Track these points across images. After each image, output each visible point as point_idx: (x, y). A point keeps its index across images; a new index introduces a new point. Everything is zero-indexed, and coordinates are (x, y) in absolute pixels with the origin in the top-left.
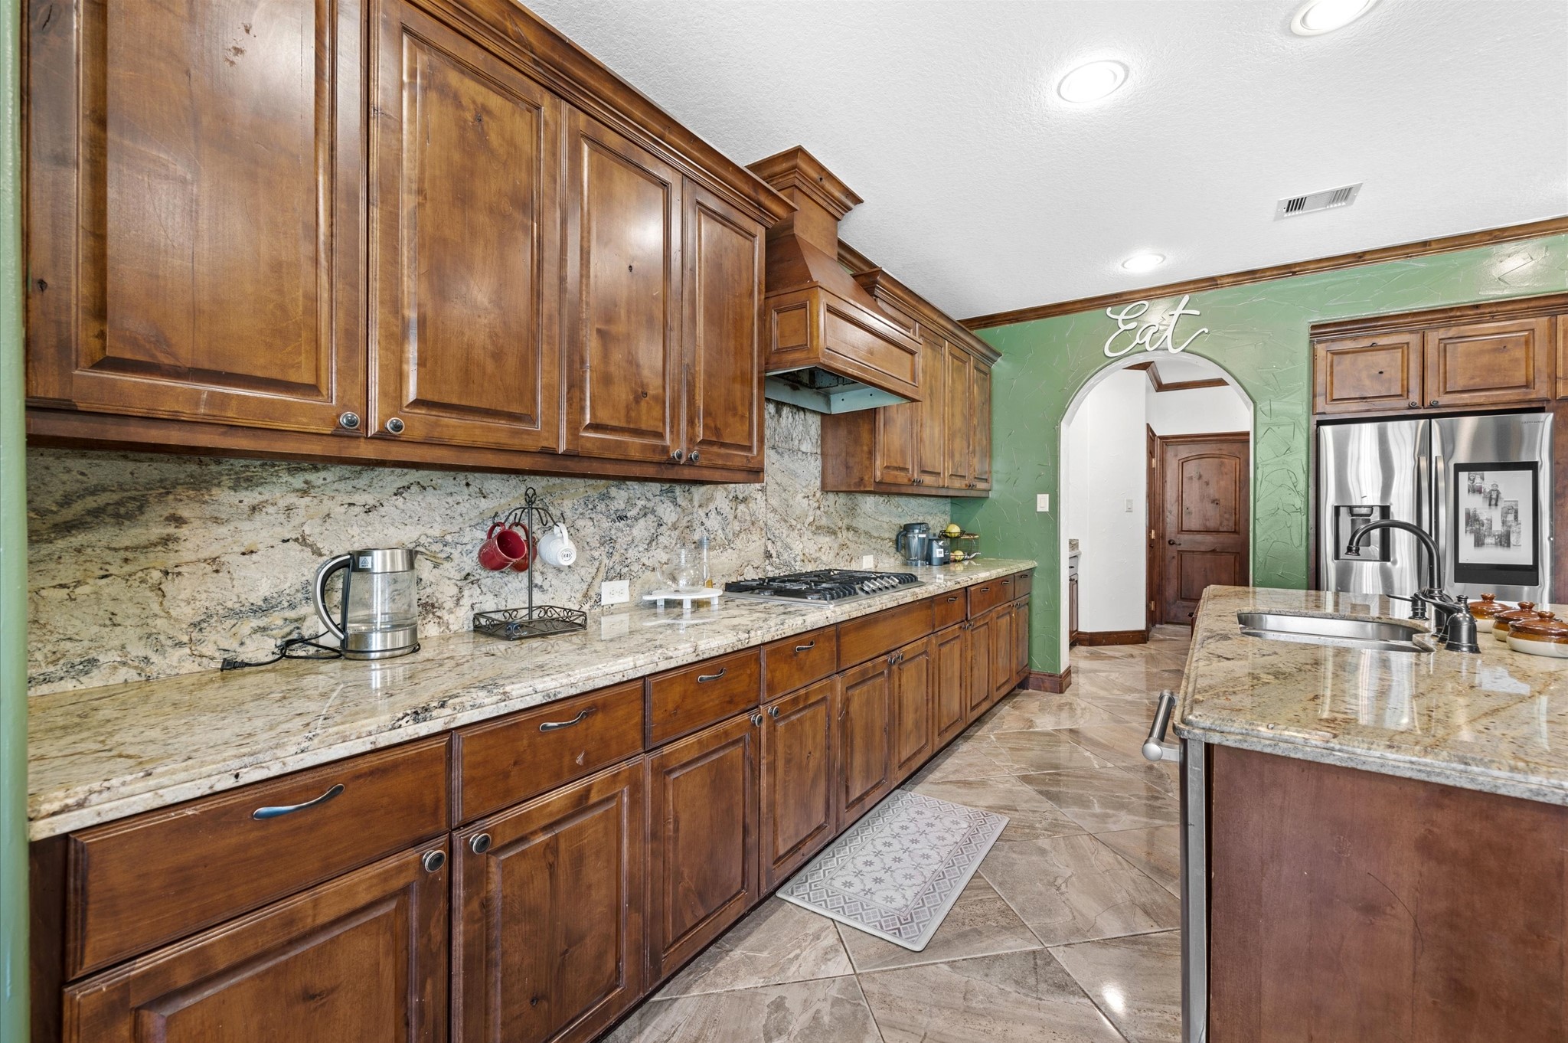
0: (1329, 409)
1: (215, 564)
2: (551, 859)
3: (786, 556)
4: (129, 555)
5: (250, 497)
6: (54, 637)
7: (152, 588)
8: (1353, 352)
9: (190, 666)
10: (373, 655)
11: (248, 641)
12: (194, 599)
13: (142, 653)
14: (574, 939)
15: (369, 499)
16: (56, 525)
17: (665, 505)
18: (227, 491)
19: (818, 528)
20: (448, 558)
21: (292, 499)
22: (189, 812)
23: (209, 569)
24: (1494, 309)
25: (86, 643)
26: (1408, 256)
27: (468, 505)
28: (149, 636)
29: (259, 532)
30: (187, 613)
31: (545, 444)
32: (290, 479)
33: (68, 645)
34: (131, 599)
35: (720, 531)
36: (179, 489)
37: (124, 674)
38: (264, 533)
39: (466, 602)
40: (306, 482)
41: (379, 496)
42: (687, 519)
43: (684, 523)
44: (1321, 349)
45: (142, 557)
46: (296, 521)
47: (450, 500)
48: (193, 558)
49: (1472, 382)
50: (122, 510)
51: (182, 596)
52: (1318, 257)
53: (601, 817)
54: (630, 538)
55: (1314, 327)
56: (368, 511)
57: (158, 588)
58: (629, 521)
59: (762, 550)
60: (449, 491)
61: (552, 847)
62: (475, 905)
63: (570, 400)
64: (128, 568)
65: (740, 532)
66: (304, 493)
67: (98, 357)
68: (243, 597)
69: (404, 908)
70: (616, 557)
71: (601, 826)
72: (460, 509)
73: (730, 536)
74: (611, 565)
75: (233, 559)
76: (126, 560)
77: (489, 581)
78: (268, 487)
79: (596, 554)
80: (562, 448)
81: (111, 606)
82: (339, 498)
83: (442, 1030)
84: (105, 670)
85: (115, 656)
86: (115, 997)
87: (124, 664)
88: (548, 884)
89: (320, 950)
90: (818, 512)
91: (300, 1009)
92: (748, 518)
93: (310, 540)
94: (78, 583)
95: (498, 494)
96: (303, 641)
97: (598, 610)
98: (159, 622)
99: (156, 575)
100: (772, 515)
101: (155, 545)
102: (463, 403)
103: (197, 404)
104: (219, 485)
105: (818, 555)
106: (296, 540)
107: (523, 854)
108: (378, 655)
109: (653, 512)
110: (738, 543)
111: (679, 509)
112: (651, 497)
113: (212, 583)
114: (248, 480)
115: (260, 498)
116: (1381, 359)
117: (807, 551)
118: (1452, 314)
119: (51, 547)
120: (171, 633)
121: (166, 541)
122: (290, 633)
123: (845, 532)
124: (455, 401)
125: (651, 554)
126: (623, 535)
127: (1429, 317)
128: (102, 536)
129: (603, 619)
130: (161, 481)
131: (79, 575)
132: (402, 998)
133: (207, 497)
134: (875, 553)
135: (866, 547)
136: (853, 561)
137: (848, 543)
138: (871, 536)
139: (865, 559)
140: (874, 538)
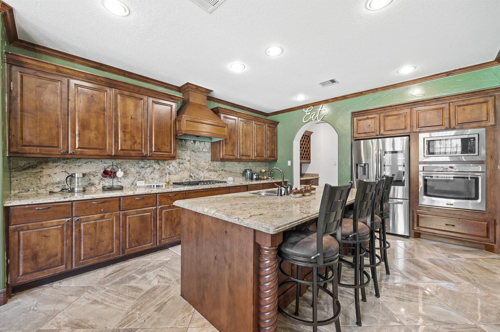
0: (357, 136)
1: (49, 175)
2: (95, 226)
3: (197, 177)
4: (34, 174)
5: (56, 164)
6: (23, 186)
7: (38, 179)
8: (363, 120)
9: (45, 192)
10: (75, 192)
11: (55, 189)
12: (46, 181)
13: (37, 189)
14: (100, 241)
15: (79, 164)
16: (23, 169)
17: (156, 165)
18: (51, 163)
19: (209, 170)
20: (97, 175)
21: (63, 164)
22: (26, 207)
23: (48, 176)
24: (396, 107)
25: (28, 187)
26: (374, 92)
27: (102, 165)
28: (38, 187)
29: (57, 170)
30: (44, 183)
31: (109, 154)
32: (63, 161)
33: (25, 187)
34: (35, 181)
35: (174, 171)
36: (43, 163)
37: (34, 192)
38: (58, 170)
39: (101, 184)
40: (66, 161)
41: (81, 164)
42: (163, 168)
43: (162, 169)
44: (355, 119)
45: (37, 174)
46: (64, 168)
47: (97, 164)
48: (45, 174)
49: (391, 128)
50: (33, 167)
51: (43, 180)
52: (351, 93)
53: (108, 221)
54: (145, 172)
55: (352, 113)
56: (79, 167)
57: (39, 179)
58: (145, 168)
59: (189, 175)
60: (97, 162)
61: (95, 224)
62: (77, 230)
63: (115, 145)
64: (34, 176)
65: (181, 171)
66: (66, 163)
67: (22, 145)
68: (54, 181)
69: (63, 227)
70: (141, 176)
71: (108, 222)
72: (99, 166)
73: (177, 172)
74: (140, 177)
75: (53, 175)
76: (34, 175)
77: (107, 180)
78: (59, 163)
79: (135, 175)
80: (113, 154)
81: (32, 182)
82: (73, 164)
83: (70, 248)
84: (31, 192)
85: (32, 190)
86: (15, 228)
87: (34, 191)
88: (94, 230)
89: (47, 230)
90: (210, 166)
91: (44, 238)
92: (184, 168)
93: (67, 172)
94: (26, 178)
95: (109, 163)
96: (66, 189)
97: (136, 187)
98: (39, 184)
99: (39, 177)
100: (192, 167)
101: (39, 172)
102: (89, 147)
103: (37, 151)
104: (50, 162)
105: (210, 177)
106: (64, 172)
107: (88, 224)
108: (76, 191)
109: (152, 166)
110: (180, 173)
111: (160, 166)
112: (152, 163)
113: (49, 178)
114: (55, 161)
115: (57, 164)
116: (369, 121)
117: (205, 176)
118: (385, 109)
119: (22, 172)
120: (42, 186)
121: (41, 172)
122: (63, 188)
123: (221, 172)
124: (87, 147)
125: (151, 175)
126: (143, 171)
127: (380, 110)
128: (31, 171)
129: (137, 189)
130: (40, 162)
131: (27, 177)
132: (63, 241)
133: (48, 164)
134: (233, 176)
135: (230, 175)
136: (224, 178)
137: (222, 174)
138: (232, 172)
139: (229, 178)
140: (233, 173)
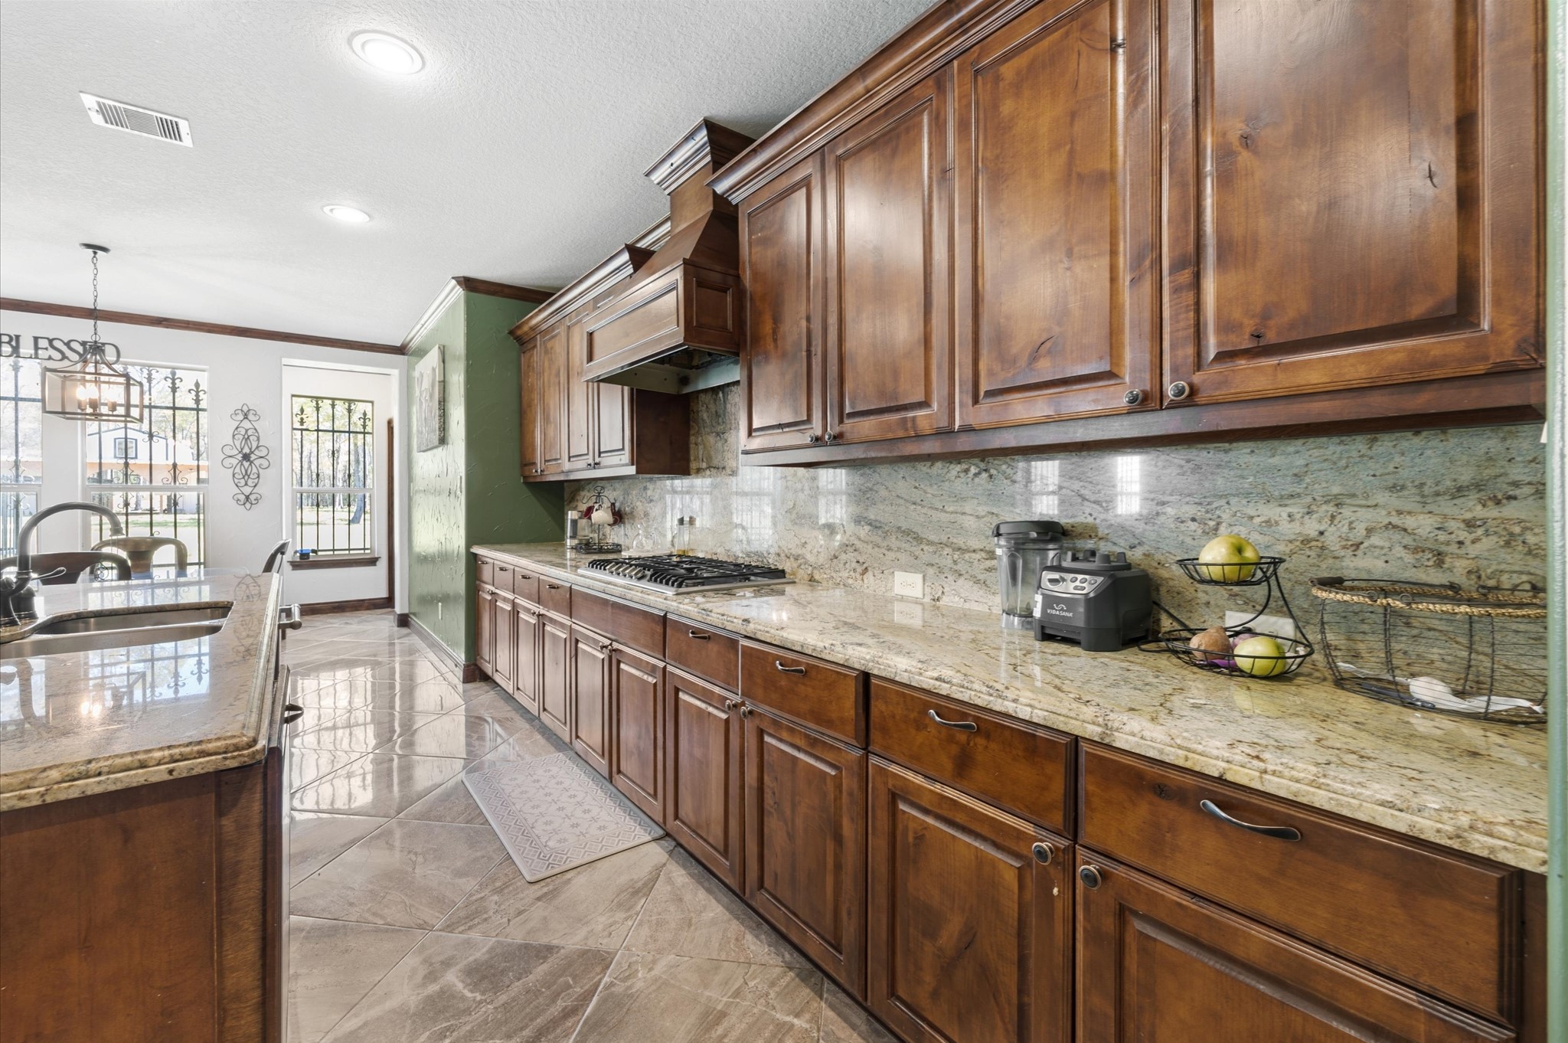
3: (757, 545)
90: (801, 495)
105: (800, 551)
117: (783, 544)
123: (850, 529)
134: (931, 571)
135: (904, 558)
136: (869, 574)
137: (858, 544)
138: (919, 539)
139: (900, 577)
140: (930, 543)
